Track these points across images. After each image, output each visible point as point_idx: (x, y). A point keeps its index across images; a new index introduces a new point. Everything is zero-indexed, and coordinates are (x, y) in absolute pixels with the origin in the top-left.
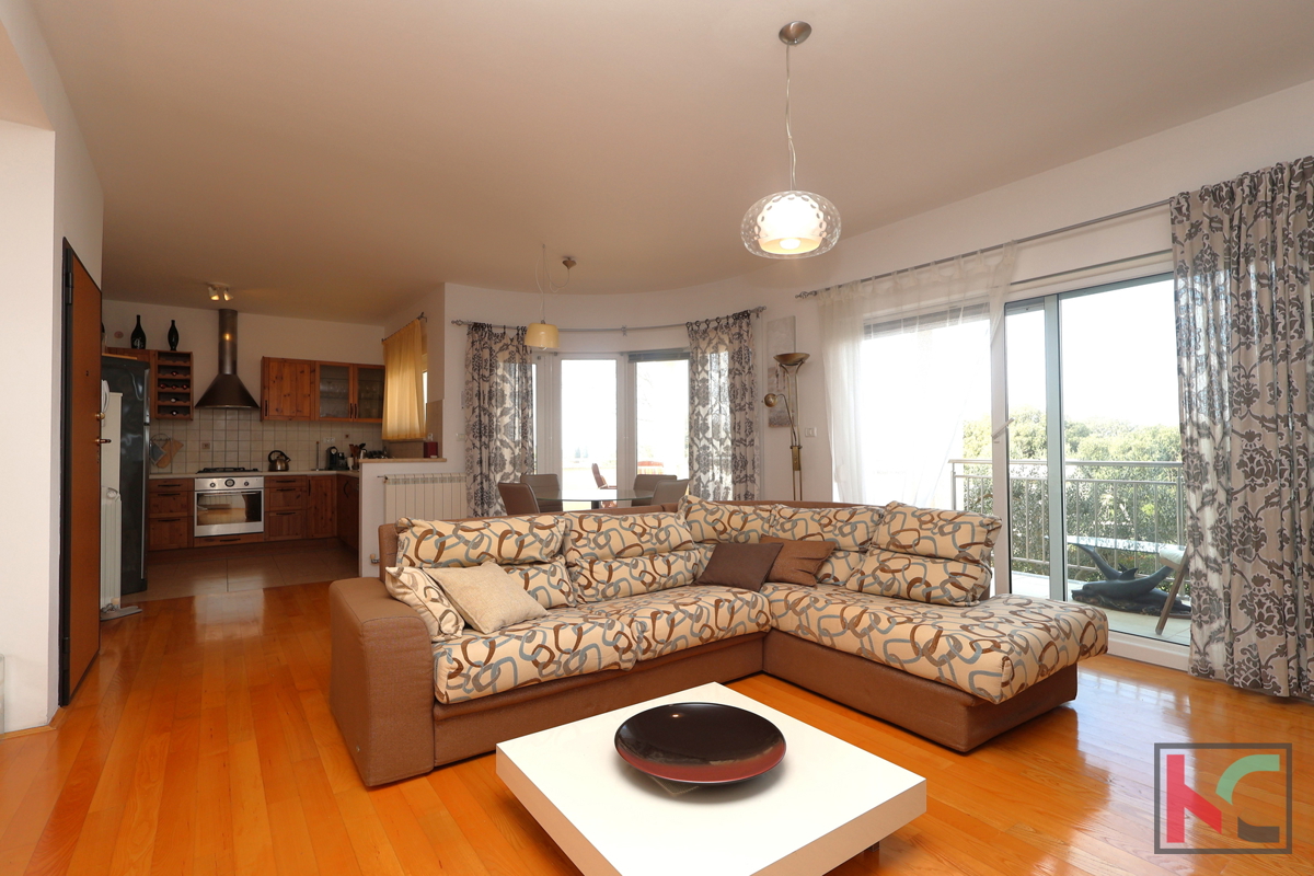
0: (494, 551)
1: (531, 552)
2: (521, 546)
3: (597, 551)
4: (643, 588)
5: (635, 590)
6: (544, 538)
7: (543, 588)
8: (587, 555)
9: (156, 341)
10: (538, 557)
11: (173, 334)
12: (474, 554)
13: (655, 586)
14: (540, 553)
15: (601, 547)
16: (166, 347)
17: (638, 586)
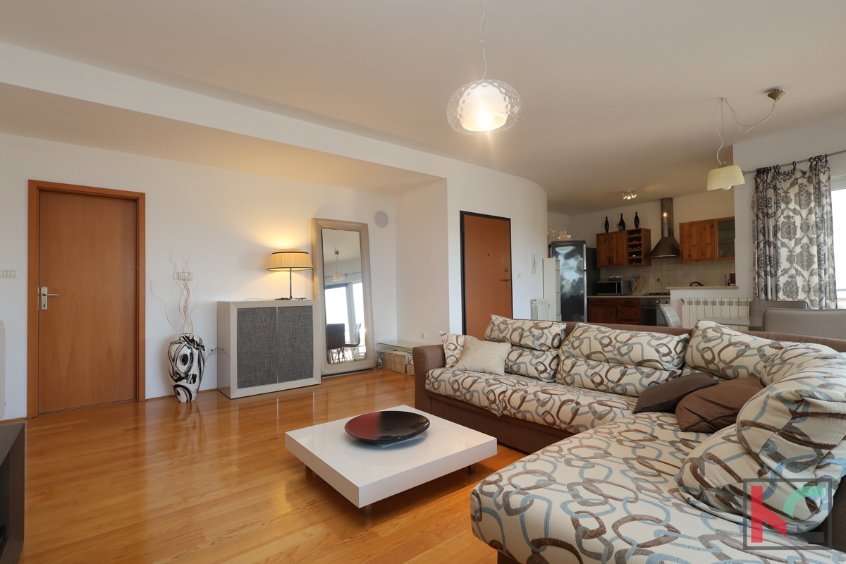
0: (508, 337)
1: (527, 341)
2: (521, 336)
3: (572, 350)
4: (592, 386)
5: (586, 385)
6: (536, 334)
7: (525, 363)
8: (566, 351)
9: (630, 226)
10: (531, 345)
11: (637, 220)
12: (501, 336)
13: (602, 387)
14: (533, 343)
15: (574, 348)
16: (634, 228)
17: (588, 383)
